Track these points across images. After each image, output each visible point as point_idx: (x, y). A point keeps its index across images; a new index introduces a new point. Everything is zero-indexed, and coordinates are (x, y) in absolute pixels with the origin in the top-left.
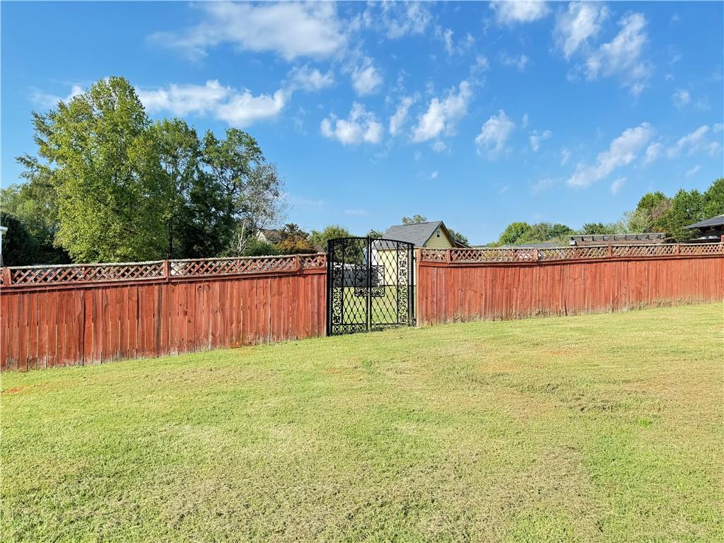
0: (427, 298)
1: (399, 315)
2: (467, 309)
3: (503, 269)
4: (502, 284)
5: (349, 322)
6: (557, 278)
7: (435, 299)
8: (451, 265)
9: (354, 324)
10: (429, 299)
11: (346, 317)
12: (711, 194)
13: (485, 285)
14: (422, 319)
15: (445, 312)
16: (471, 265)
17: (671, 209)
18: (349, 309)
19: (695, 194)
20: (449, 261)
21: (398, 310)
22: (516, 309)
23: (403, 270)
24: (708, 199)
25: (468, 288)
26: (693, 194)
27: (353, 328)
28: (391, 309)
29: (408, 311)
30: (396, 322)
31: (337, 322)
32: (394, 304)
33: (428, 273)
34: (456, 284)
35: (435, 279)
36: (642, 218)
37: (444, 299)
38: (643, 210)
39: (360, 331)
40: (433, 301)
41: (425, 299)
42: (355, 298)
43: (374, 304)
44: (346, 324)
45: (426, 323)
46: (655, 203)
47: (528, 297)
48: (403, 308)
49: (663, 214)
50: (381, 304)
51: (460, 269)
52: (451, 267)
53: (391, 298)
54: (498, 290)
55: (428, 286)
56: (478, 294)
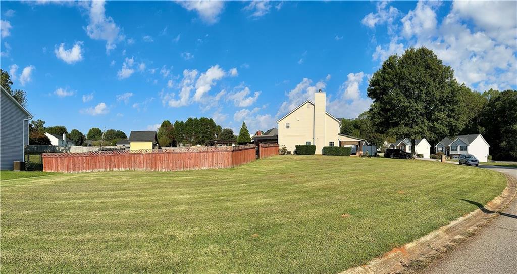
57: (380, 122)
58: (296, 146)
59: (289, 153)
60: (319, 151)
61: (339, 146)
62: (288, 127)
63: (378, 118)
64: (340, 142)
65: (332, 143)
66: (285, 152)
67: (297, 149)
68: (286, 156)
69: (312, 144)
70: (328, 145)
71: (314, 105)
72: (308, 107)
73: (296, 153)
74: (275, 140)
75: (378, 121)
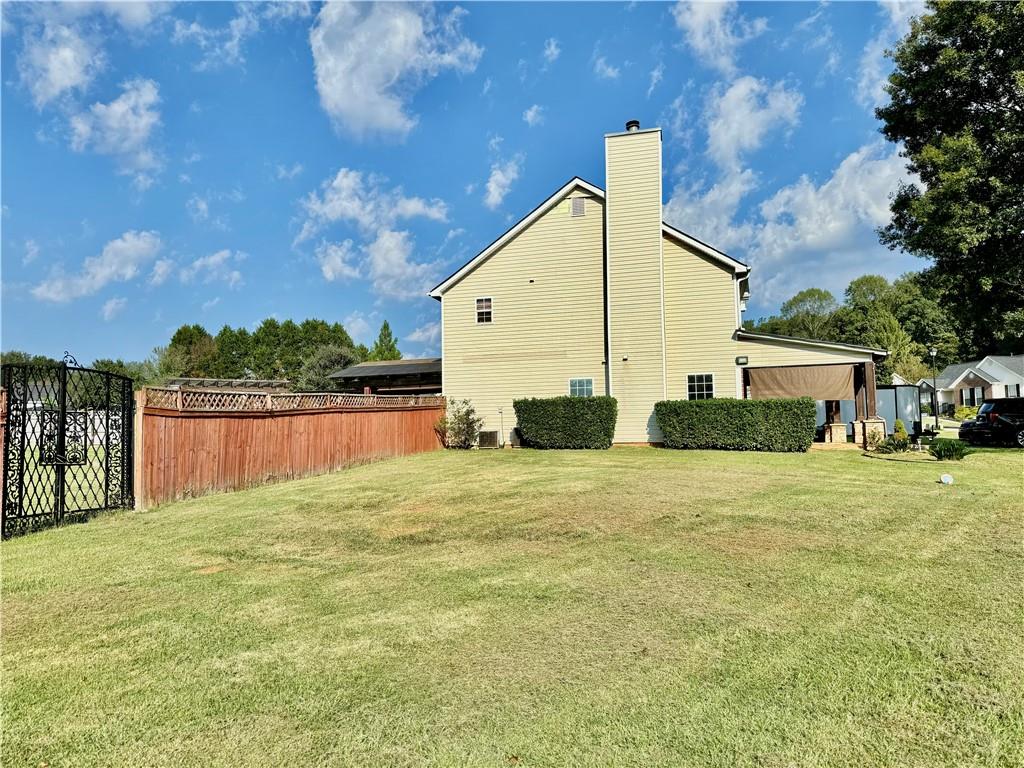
0: (152, 465)
1: (110, 493)
2: (198, 477)
3: (237, 420)
4: (236, 443)
5: (30, 512)
6: (286, 433)
7: (162, 466)
8: (183, 414)
9: (38, 515)
10: (155, 464)
11: (26, 502)
12: (261, 335)
13: (219, 444)
14: (146, 497)
15: (174, 484)
16: (205, 414)
17: (215, 349)
18: (31, 490)
19: (243, 333)
20: (180, 407)
21: (107, 485)
22: (248, 475)
23: (115, 421)
24: (257, 341)
25: (200, 447)
26: (240, 334)
27: (37, 522)
28: (95, 485)
29: (122, 487)
30: (103, 506)
31: (12, 513)
32: (101, 476)
33: (154, 426)
34: (187, 441)
35: (162, 436)
36: (178, 359)
37: (172, 465)
38: (180, 347)
39: (49, 525)
40: (159, 468)
41: (149, 466)
42: (40, 468)
43: (68, 477)
44: (26, 516)
45: (150, 501)
46: (194, 340)
47: (260, 459)
48: (114, 482)
49: (205, 355)
50: (80, 477)
51: (192, 420)
52: (182, 417)
53: (96, 464)
54: (231, 449)
55: (153, 446)
56: (211, 456)
57: (991, 242)
58: (517, 405)
59: (489, 439)
60: (632, 426)
61: (739, 396)
62: (484, 317)
63: (975, 219)
64: (746, 373)
65: (700, 385)
66: (469, 435)
67: (520, 422)
68: (476, 453)
69: (598, 392)
70: (681, 394)
71: (602, 201)
72: (578, 211)
73: (522, 439)
74: (428, 378)
75: (974, 238)
